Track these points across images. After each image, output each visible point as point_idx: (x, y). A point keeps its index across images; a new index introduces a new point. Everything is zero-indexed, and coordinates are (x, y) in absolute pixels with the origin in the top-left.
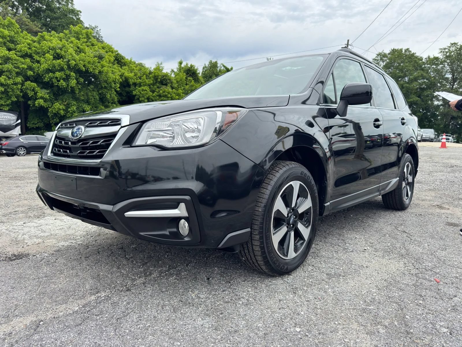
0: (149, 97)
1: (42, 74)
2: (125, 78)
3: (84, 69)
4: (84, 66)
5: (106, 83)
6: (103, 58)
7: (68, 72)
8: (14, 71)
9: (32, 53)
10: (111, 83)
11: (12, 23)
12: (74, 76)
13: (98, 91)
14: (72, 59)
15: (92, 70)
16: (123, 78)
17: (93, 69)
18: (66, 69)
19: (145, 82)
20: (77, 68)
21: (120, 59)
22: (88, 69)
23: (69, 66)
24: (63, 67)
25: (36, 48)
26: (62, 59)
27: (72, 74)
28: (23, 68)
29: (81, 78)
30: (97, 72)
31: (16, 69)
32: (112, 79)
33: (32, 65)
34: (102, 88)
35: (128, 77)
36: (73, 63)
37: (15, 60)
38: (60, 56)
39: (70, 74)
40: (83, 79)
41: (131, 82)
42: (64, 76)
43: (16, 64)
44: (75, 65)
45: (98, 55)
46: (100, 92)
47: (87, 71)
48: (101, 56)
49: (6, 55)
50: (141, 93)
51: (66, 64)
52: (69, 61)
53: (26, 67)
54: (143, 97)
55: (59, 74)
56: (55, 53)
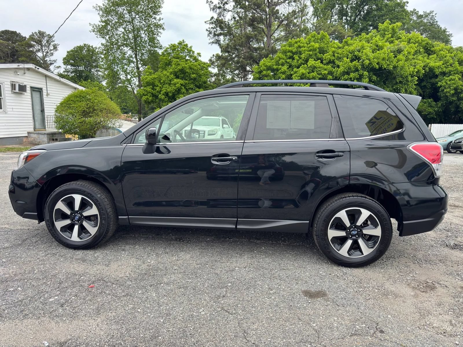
0: (457, 87)
1: (339, 77)
2: (430, 68)
3: (377, 67)
4: (378, 64)
5: (402, 77)
6: (402, 51)
7: (361, 72)
8: (317, 77)
9: (334, 59)
10: (407, 76)
11: (324, 36)
12: (366, 75)
13: (392, 87)
14: (367, 59)
15: (385, 67)
16: (427, 69)
17: (388, 65)
18: (360, 69)
19: (457, 69)
20: (370, 67)
21: (430, 48)
22: (382, 66)
23: (363, 65)
24: (357, 68)
25: (338, 54)
26: (357, 61)
27: (366, 73)
28: (325, 74)
29: (374, 76)
30: (391, 67)
31: (320, 75)
32: (408, 73)
33: (332, 70)
34: (397, 83)
35: (434, 67)
36: (367, 62)
37: (319, 67)
38: (358, 57)
39: (363, 74)
40: (376, 77)
41: (437, 71)
42: (358, 76)
43: (320, 71)
44: (370, 64)
45: (397, 49)
46: (394, 87)
47: (380, 68)
48: (401, 49)
49: (313, 64)
50: (447, 83)
51: (361, 65)
52: (363, 61)
53: (326, 72)
54: (449, 87)
55: (353, 74)
56: (353, 55)
